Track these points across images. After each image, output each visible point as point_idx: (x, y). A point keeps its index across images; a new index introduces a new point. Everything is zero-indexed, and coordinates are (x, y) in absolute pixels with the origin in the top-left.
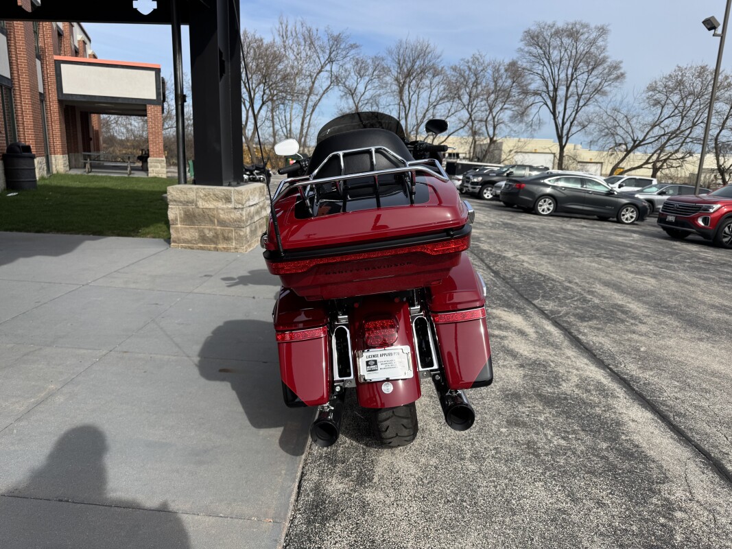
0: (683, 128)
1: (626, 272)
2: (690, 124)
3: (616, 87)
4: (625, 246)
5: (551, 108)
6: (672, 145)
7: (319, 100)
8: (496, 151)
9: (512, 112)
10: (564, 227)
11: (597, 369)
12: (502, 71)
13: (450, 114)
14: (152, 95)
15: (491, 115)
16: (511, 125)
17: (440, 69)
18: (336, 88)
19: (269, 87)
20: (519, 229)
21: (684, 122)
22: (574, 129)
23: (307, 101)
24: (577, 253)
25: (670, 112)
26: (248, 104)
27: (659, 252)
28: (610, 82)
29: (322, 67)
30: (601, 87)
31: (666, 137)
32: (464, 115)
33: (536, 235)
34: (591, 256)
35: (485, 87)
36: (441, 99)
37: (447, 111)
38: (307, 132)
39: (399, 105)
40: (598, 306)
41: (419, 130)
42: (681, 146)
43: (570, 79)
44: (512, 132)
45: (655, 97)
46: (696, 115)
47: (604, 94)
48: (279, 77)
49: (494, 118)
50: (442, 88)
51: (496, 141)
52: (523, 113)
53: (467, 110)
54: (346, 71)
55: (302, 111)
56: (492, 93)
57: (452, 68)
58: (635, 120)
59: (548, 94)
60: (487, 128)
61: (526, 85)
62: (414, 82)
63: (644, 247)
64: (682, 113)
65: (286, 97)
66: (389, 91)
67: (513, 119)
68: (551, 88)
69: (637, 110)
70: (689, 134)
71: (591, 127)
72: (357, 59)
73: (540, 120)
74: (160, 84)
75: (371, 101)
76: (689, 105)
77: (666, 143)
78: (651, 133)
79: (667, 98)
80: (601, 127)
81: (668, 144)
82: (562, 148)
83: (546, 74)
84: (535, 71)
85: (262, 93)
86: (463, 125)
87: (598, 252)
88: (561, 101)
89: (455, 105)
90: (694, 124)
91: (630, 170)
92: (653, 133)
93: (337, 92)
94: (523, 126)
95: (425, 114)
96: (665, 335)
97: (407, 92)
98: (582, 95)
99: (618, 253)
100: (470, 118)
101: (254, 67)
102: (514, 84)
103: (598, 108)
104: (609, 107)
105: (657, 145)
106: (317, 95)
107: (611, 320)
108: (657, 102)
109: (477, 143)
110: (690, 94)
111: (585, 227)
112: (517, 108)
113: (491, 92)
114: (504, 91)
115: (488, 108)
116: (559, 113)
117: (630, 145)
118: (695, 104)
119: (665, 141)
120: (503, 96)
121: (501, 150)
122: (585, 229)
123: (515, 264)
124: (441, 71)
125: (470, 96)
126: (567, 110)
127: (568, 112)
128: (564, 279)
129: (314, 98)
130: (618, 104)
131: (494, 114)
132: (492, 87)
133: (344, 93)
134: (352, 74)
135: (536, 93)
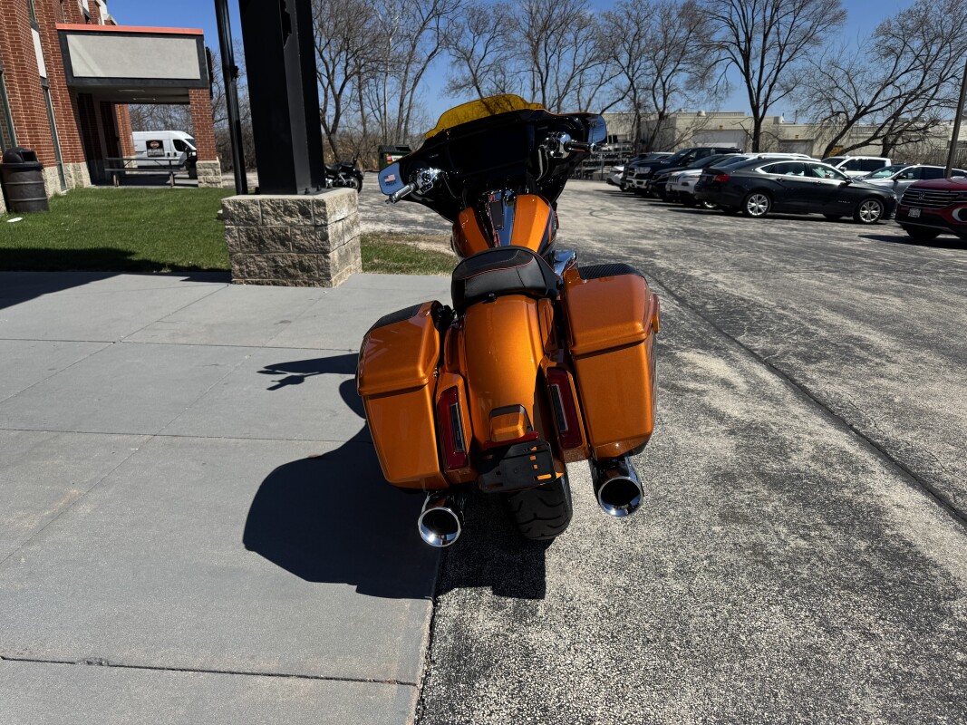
0: (925, 86)
1: (859, 291)
2: (936, 80)
3: (833, 32)
4: (853, 254)
5: (743, 66)
6: (910, 111)
7: (423, 69)
8: (668, 130)
9: (687, 75)
10: (766, 231)
11: (838, 432)
12: (674, 16)
13: (604, 80)
14: (194, 72)
15: (659, 79)
16: (687, 93)
17: (588, 17)
18: (446, 52)
19: (353, 56)
20: (706, 237)
21: (927, 77)
22: (774, 95)
23: (406, 73)
24: (788, 267)
25: (909, 65)
26: (326, 81)
27: (900, 260)
28: (824, 26)
29: (424, 24)
30: (812, 32)
31: (902, 100)
32: (623, 81)
33: (730, 244)
34: (808, 270)
35: (651, 40)
36: (590, 61)
37: (600, 77)
38: (408, 116)
39: (533, 71)
40: (827, 341)
41: (562, 105)
42: (923, 111)
43: (768, 24)
44: (690, 103)
45: (888, 44)
46: (945, 67)
47: (817, 42)
48: (366, 40)
49: (664, 84)
50: (591, 44)
51: (667, 116)
52: (704, 75)
53: (627, 74)
54: (457, 27)
55: (401, 86)
56: (661, 48)
57: (604, 15)
58: (859, 77)
59: (739, 46)
60: (654, 98)
61: (707, 35)
62: (552, 37)
63: (878, 254)
64: (924, 64)
65: (377, 68)
66: (519, 52)
67: (690, 85)
68: (742, 37)
69: (863, 63)
70: (934, 94)
71: (798, 90)
72: (473, 9)
73: (727, 85)
74: (205, 57)
75: (494, 67)
76: (935, 53)
77: (902, 108)
78: (881, 96)
79: (905, 43)
80: (812, 89)
81: (905, 109)
82: (758, 121)
83: (736, 18)
84: (719, 14)
85: (344, 64)
86: (621, 97)
87: (817, 264)
88: (757, 56)
89: (610, 67)
90: (942, 80)
91: (853, 148)
92: (884, 95)
93: (445, 58)
94: (704, 93)
95: (569, 82)
96: (925, 377)
97: (544, 53)
98: (785, 45)
99: (843, 263)
100: (632, 84)
101: (332, 28)
102: (691, 35)
103: (808, 63)
104: (824, 60)
105: (889, 112)
106: (419, 63)
107: (847, 360)
108: (891, 51)
109: (642, 119)
110: (936, 37)
111: (796, 230)
112: (695, 69)
113: (659, 46)
114: (677, 44)
115: (655, 70)
116: (754, 72)
117: (852, 114)
118: (943, 51)
119: (901, 105)
120: (676, 52)
121: (674, 128)
122: (795, 232)
123: (705, 286)
124: (590, 20)
125: (630, 56)
126: (765, 69)
127: (767, 71)
128: (775, 304)
129: (415, 67)
130: (836, 56)
131: (664, 79)
132: (660, 40)
133: (456, 59)
134: (467, 31)
135: (721, 46)
